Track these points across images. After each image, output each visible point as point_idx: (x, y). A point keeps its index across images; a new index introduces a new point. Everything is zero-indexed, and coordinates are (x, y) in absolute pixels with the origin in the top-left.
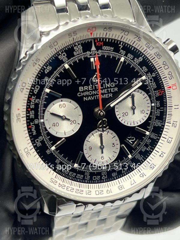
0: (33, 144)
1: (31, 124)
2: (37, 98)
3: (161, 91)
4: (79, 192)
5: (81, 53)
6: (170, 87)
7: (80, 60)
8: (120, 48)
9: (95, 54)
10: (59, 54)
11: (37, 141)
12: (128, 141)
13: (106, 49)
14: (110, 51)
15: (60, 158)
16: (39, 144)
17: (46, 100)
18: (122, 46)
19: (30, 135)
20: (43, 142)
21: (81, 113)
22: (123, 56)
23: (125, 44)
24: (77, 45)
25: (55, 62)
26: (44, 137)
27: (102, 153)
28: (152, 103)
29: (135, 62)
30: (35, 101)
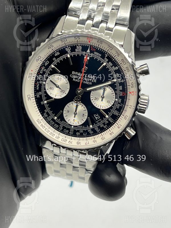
0: (35, 95)
1: (37, 82)
2: (45, 68)
3: (125, 93)
4: (52, 134)
5: (80, 51)
6: (130, 93)
7: (78, 55)
8: (106, 57)
9: (88, 55)
10: (67, 47)
11: (38, 94)
13: (96, 54)
14: (98, 56)
15: (48, 110)
16: (38, 96)
17: (50, 71)
18: (107, 56)
19: (35, 89)
20: (41, 96)
21: (69, 87)
22: (106, 62)
23: (109, 55)
24: (79, 45)
25: (63, 51)
26: (42, 93)
27: (75, 117)
28: (116, 98)
29: (112, 68)
30: (44, 69)
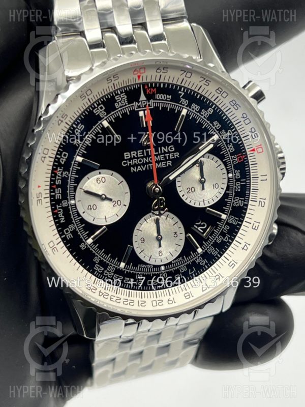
0: (60, 236)
1: (58, 207)
2: (64, 170)
3: (242, 155)
4: (128, 302)
5: (126, 105)
6: (254, 150)
7: (124, 115)
8: (181, 96)
9: (145, 106)
10: (95, 107)
11: (67, 231)
12: (197, 229)
13: (160, 98)
14: (166, 100)
15: (100, 255)
16: (69, 236)
17: (78, 172)
18: (183, 94)
19: (56, 223)
20: (74, 232)
21: (128, 190)
22: (185, 107)
23: (187, 91)
24: (119, 93)
25: (88, 119)
26: (76, 226)
27: (160, 246)
28: (228, 173)
29: (202, 115)
30: (62, 174)
